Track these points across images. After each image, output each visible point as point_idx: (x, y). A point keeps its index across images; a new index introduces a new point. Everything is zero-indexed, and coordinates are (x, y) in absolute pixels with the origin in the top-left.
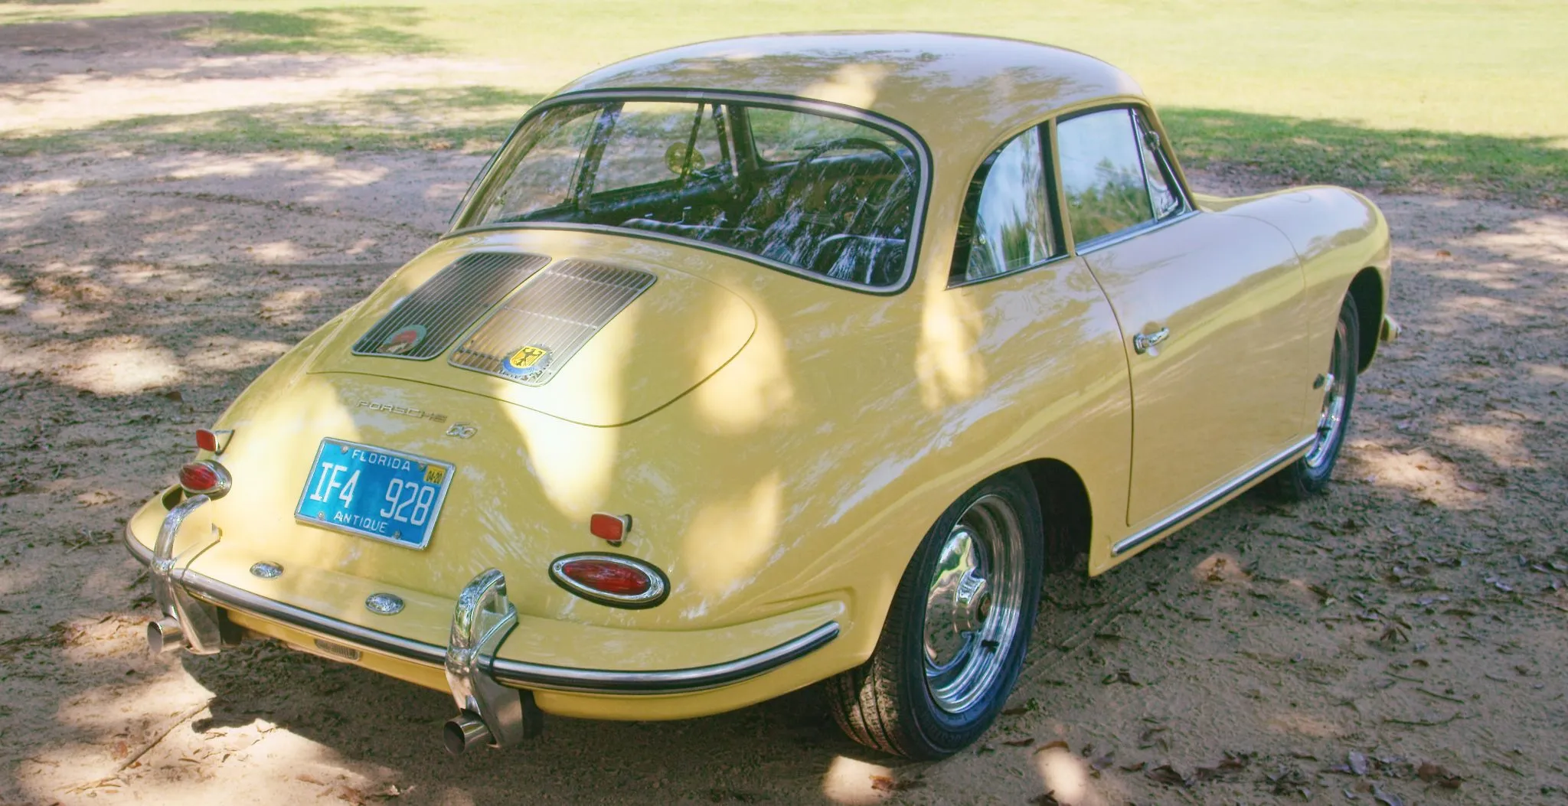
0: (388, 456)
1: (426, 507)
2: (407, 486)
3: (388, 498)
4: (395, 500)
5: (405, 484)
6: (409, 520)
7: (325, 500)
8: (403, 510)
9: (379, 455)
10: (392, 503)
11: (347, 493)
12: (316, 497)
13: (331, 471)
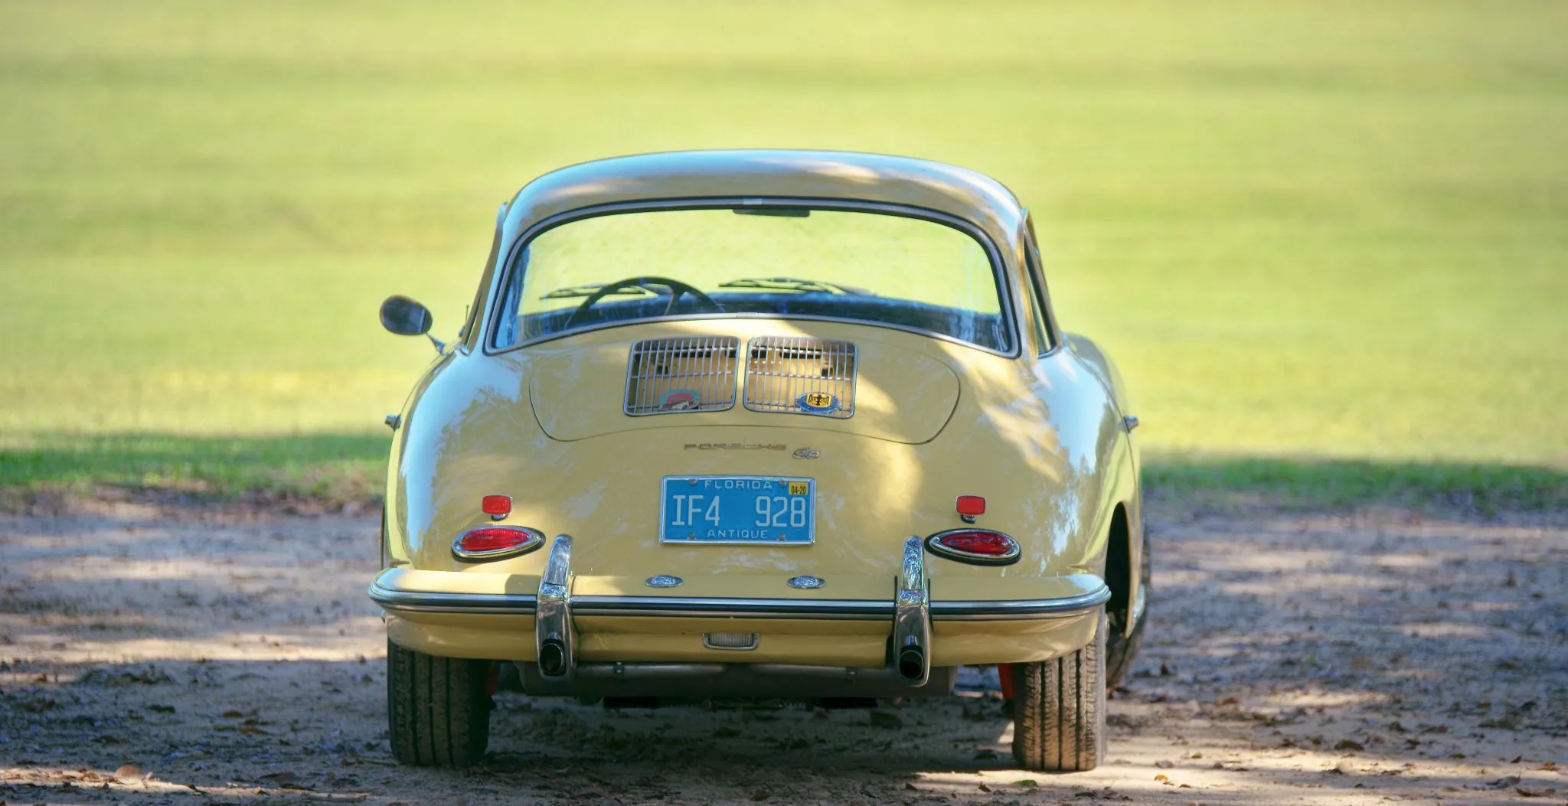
0: (746, 481)
1: (802, 512)
2: (776, 499)
3: (758, 511)
4: (768, 512)
5: (772, 500)
6: (789, 525)
7: (690, 523)
8: (778, 518)
9: (735, 481)
10: (765, 515)
11: (713, 514)
12: (679, 522)
13: (685, 503)
